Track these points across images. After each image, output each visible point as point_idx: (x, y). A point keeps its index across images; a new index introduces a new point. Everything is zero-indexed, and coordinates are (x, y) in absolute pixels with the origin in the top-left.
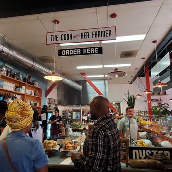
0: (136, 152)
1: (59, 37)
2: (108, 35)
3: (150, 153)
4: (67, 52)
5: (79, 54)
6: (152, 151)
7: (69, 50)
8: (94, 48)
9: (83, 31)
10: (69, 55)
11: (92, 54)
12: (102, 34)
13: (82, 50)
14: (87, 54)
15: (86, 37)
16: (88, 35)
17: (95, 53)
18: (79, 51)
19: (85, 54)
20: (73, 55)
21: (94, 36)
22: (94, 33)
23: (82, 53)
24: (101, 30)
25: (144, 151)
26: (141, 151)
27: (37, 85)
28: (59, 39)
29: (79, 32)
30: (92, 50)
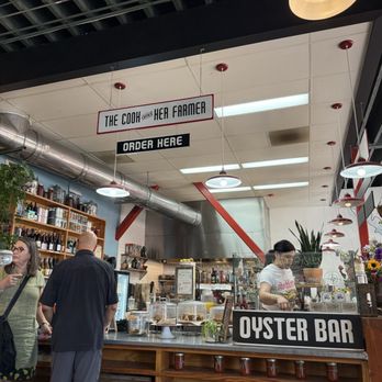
0: (245, 321)
1: (119, 118)
2: (199, 111)
3: (271, 322)
4: (132, 145)
5: (150, 149)
6: (275, 319)
7: (135, 141)
8: (176, 137)
9: (159, 107)
10: (135, 151)
11: (173, 147)
12: (190, 108)
13: (155, 140)
14: (164, 147)
15: (162, 116)
16: (166, 113)
17: (177, 146)
18: (151, 143)
19: (160, 148)
20: (141, 150)
21: (176, 114)
22: (176, 109)
23: (155, 148)
24: (187, 103)
25: (260, 319)
26: (254, 319)
27: (93, 211)
28: (119, 122)
29: (152, 109)
30: (173, 141)
